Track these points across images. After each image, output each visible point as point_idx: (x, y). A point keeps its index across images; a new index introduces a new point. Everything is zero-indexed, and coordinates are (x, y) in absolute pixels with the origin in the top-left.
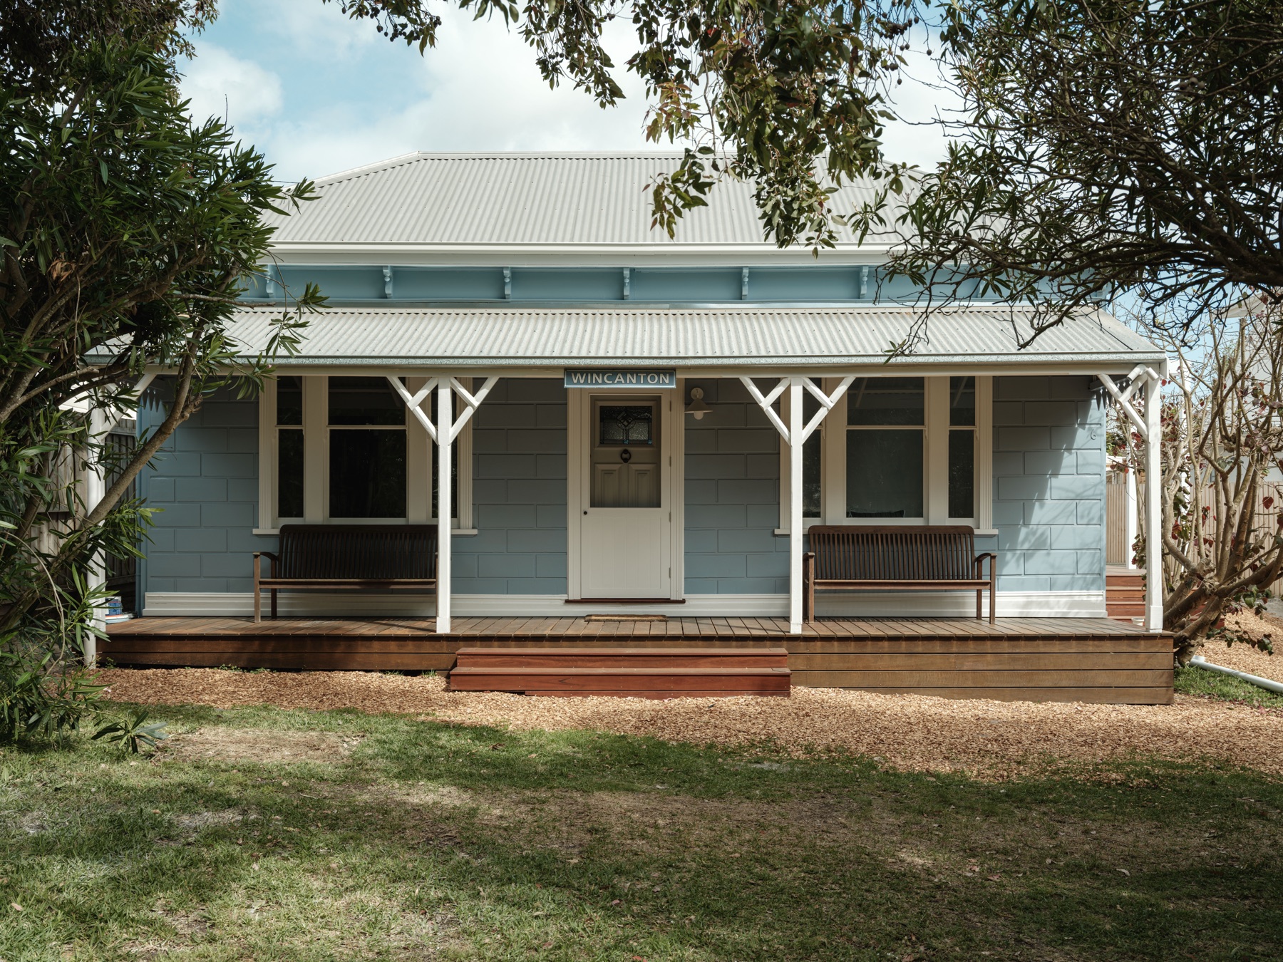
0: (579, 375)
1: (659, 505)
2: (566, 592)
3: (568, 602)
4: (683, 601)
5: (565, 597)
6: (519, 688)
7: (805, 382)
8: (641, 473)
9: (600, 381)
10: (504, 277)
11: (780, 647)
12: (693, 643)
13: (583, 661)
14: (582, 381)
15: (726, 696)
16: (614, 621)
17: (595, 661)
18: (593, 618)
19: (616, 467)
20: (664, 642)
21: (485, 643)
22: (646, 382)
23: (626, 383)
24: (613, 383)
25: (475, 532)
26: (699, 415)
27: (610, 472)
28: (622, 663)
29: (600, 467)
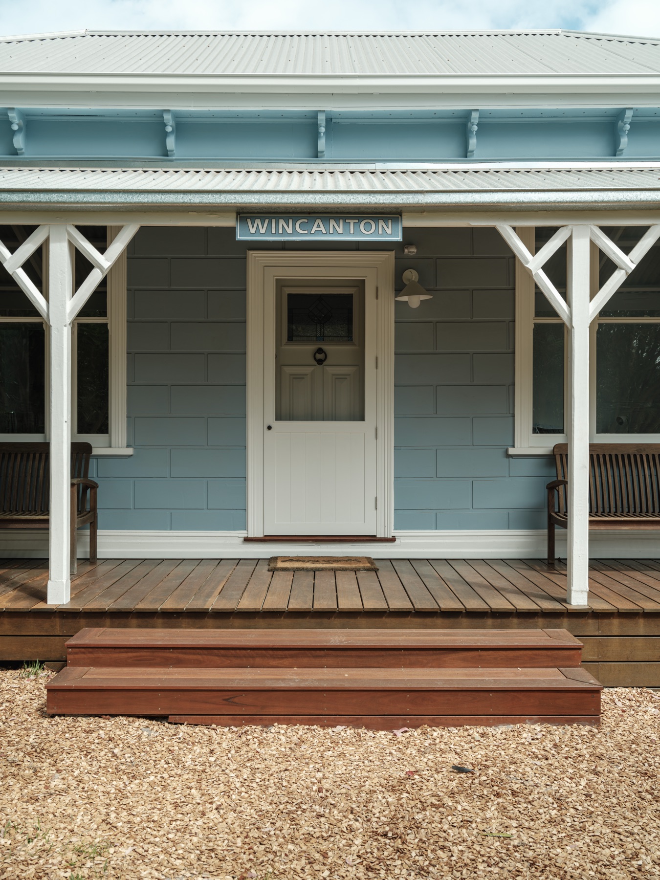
0: (258, 221)
1: (362, 418)
2: (245, 527)
3: (247, 540)
4: (393, 540)
5: (243, 534)
6: (159, 711)
7: (592, 232)
8: (339, 378)
9: (289, 231)
10: (165, 125)
11: (558, 626)
12: (428, 621)
13: (263, 656)
14: (263, 231)
15: (496, 724)
16: (307, 570)
17: (282, 658)
18: (280, 565)
19: (308, 370)
20: (385, 620)
21: (117, 621)
22: (358, 232)
23: (328, 233)
24: (310, 233)
25: (130, 451)
26: (415, 301)
27: (300, 377)
28: (324, 661)
29: (288, 370)
